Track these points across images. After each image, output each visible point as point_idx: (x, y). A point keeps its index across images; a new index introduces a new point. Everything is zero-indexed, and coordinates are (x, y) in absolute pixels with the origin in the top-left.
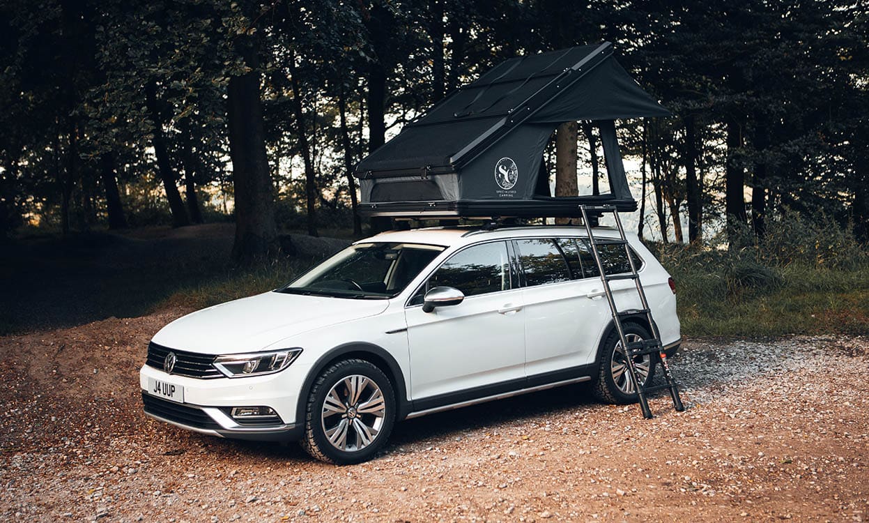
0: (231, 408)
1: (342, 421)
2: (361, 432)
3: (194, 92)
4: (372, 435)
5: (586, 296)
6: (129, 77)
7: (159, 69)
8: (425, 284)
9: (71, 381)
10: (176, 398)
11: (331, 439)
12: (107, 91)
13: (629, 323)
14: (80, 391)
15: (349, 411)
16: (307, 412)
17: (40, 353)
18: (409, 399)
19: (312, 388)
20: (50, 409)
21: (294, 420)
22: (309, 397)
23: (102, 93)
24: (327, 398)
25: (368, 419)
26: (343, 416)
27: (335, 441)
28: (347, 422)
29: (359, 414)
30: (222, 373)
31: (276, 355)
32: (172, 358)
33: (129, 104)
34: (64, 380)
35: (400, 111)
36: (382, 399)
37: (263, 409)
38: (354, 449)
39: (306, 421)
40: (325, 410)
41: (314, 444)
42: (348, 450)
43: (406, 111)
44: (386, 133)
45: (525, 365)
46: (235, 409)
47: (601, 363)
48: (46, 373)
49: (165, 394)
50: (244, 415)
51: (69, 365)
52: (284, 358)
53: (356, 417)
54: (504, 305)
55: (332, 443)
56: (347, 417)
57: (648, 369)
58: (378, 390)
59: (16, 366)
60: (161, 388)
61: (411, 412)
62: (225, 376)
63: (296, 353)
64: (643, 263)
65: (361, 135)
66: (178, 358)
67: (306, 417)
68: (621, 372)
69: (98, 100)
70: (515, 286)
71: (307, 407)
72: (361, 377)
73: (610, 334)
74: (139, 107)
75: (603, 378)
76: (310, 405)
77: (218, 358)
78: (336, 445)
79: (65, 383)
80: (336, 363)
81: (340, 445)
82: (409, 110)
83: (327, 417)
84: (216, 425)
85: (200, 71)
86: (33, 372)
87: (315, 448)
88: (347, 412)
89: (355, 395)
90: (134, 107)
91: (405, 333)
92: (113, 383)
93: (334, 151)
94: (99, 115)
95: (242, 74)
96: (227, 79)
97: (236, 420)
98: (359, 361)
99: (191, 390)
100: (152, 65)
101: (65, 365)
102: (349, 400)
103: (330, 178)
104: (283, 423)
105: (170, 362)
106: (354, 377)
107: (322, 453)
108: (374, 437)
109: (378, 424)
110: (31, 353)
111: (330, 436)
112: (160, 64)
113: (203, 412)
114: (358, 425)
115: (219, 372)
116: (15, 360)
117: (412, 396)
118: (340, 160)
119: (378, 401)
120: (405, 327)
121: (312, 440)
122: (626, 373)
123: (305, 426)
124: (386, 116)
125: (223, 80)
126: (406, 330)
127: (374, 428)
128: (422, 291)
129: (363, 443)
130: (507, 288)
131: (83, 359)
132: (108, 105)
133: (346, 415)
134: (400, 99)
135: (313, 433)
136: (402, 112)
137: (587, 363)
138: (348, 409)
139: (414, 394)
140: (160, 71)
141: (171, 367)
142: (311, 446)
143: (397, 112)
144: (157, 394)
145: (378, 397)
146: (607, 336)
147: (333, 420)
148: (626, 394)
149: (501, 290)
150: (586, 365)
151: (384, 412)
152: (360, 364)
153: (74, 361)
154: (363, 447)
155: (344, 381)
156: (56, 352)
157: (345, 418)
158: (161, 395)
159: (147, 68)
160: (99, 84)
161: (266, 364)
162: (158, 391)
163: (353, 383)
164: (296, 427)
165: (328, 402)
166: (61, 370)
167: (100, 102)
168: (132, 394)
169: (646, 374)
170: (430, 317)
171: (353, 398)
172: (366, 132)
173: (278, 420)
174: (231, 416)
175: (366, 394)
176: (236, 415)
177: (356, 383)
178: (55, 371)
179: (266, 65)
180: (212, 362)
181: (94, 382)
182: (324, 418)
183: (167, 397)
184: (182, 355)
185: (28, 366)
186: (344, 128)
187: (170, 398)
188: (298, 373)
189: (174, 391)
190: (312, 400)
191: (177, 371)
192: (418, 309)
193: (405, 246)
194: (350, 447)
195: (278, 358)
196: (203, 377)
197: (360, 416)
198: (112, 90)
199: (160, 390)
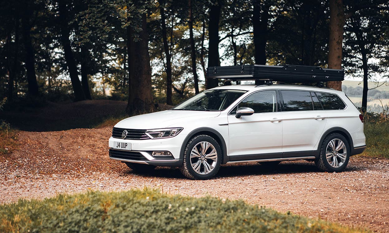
0: (152, 151)
1: (199, 161)
2: (207, 166)
3: (131, 15)
4: (211, 168)
5: (314, 118)
6: (99, 7)
7: (115, 4)
8: (237, 106)
9: (68, 150)
10: (127, 148)
11: (194, 168)
12: (87, 13)
13: (336, 133)
14: (73, 155)
15: (202, 157)
16: (184, 155)
17: (52, 138)
18: (228, 155)
19: (187, 145)
20: (61, 160)
21: (179, 158)
22: (185, 149)
23: (85, 14)
24: (193, 150)
25: (210, 161)
26: (199, 159)
27: (195, 169)
28: (201, 161)
29: (206, 159)
30: (149, 137)
31: (172, 130)
32: (126, 132)
33: (99, 20)
34: (65, 150)
35: (230, 29)
36: (216, 153)
37: (166, 152)
38: (203, 173)
39: (184, 159)
40: (192, 155)
41: (186, 169)
42: (200, 173)
43: (234, 29)
44: (219, 44)
45: (282, 147)
46: (154, 152)
47: (321, 151)
48: (56, 147)
49: (122, 147)
50: (157, 155)
51: (67, 144)
52: (175, 132)
53: (204, 160)
54: (273, 118)
55: (194, 169)
56: (201, 159)
57: (345, 156)
58: (214, 149)
59: (42, 143)
60: (120, 145)
61: (228, 161)
62: (150, 139)
63: (180, 130)
64: (346, 106)
65: (202, 45)
66: (128, 132)
67: (184, 157)
68: (331, 156)
69: (83, 18)
70: (279, 111)
71: (184, 153)
72: (207, 143)
73: (326, 137)
74: (103, 21)
75: (321, 158)
76: (185, 152)
77: (147, 130)
78: (196, 171)
79: (66, 151)
80: (197, 136)
81: (197, 171)
82: (236, 28)
83: (192, 158)
84: (145, 159)
85: (134, 6)
86: (50, 146)
87: (187, 170)
88: (201, 158)
89: (205, 151)
90: (101, 21)
91: (227, 126)
92: (88, 152)
93: (183, 56)
94: (83, 25)
95: (153, 7)
96: (146, 10)
97: (154, 157)
98: (206, 136)
99: (135, 145)
100: (111, 2)
101: (64, 144)
102: (202, 152)
103: (180, 74)
104: (174, 159)
105: (125, 134)
106: (204, 142)
107: (190, 173)
108: (212, 170)
109: (214, 164)
110: (47, 138)
111: (193, 166)
112: (115, 2)
113: (140, 153)
114: (205, 163)
115: (147, 137)
116: (41, 141)
117: (229, 154)
118: (186, 62)
119: (214, 154)
120: (227, 123)
121: (186, 167)
122: (334, 158)
123: (183, 161)
124: (220, 32)
125: (145, 10)
126: (228, 124)
127: (212, 166)
128: (235, 109)
129: (207, 172)
130: (275, 111)
131: (73, 142)
132: (88, 20)
133: (200, 159)
134: (230, 21)
135: (186, 164)
136: (231, 30)
137: (314, 150)
138: (201, 156)
139: (230, 153)
140: (115, 5)
141: (125, 136)
142: (185, 170)
143: (228, 30)
144: (118, 148)
145: (214, 152)
146: (324, 138)
147: (195, 160)
148: (333, 168)
149: (272, 112)
150: (313, 151)
151: (217, 159)
152: (207, 137)
153: (68, 142)
154: (207, 173)
155: (200, 144)
156: (59, 138)
157: (200, 160)
158: (120, 148)
159: (109, 4)
160: (84, 10)
161: (168, 134)
162: (119, 147)
163: (204, 145)
164: (179, 161)
165: (193, 152)
166: (63, 146)
167: (84, 19)
168: (97, 157)
169: (345, 159)
170: (238, 120)
171: (203, 152)
172: (206, 43)
173: (172, 157)
174: (152, 155)
175: (209, 151)
176: (154, 155)
177: (205, 145)
178: (60, 146)
179: (165, 4)
180: (144, 132)
181: (79, 151)
182: (191, 158)
183: (123, 149)
184: (130, 131)
185: (47, 144)
186: (192, 40)
187: (125, 149)
188: (181, 138)
189: (127, 146)
190: (187, 150)
191: (128, 137)
192: (234, 116)
193: (229, 91)
194: (201, 172)
195: (173, 132)
196: (140, 139)
197: (206, 160)
198: (90, 13)
199: (119, 146)
